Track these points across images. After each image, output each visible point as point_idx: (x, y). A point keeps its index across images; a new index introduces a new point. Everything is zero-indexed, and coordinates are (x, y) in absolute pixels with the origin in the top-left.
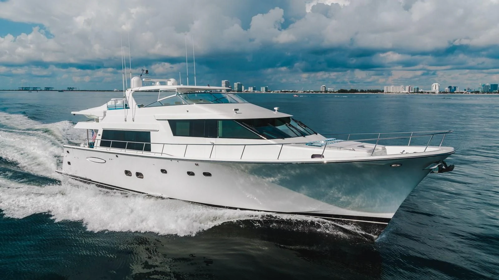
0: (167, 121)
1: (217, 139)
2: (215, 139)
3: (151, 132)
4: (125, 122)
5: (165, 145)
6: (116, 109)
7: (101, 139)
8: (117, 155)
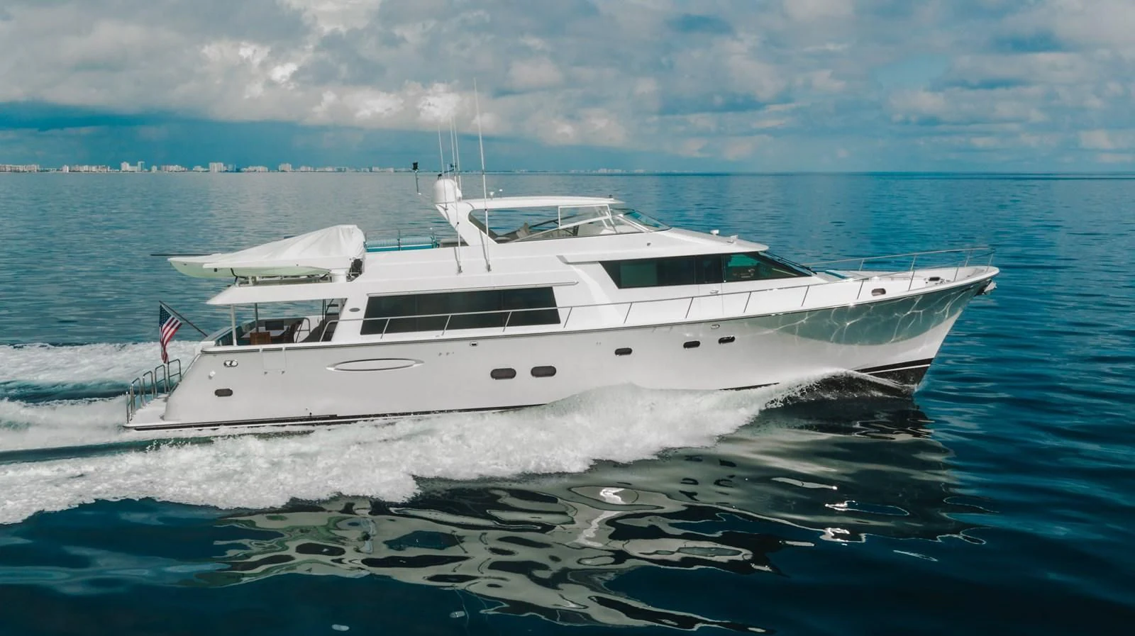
0: (600, 266)
1: (723, 284)
2: (720, 284)
3: (554, 288)
4: (488, 274)
5: (633, 304)
6: (399, 249)
7: (365, 317)
8: (474, 341)
